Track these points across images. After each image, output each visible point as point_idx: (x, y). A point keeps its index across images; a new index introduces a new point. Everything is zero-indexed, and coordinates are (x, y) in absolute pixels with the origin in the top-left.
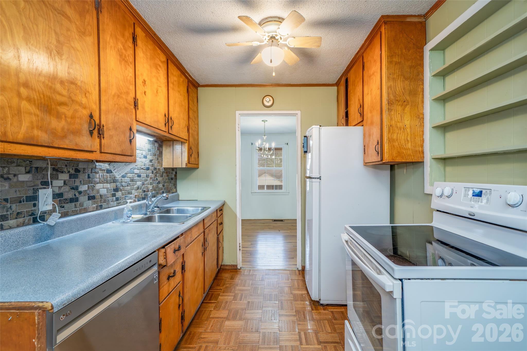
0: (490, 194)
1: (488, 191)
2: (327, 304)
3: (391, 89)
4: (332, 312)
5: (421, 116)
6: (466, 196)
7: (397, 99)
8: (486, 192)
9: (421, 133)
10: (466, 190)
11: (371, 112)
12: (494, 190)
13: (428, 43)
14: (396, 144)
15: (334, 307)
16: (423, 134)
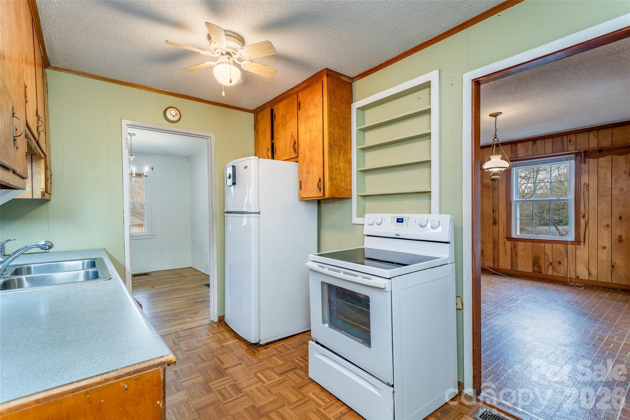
0: (409, 220)
1: (407, 218)
2: (266, 343)
3: (331, 134)
4: (275, 348)
5: (350, 160)
6: (393, 223)
7: (335, 144)
8: (406, 219)
9: (350, 174)
10: (392, 219)
11: (310, 151)
12: (411, 218)
13: (354, 102)
14: (335, 182)
15: (273, 344)
16: (351, 176)
